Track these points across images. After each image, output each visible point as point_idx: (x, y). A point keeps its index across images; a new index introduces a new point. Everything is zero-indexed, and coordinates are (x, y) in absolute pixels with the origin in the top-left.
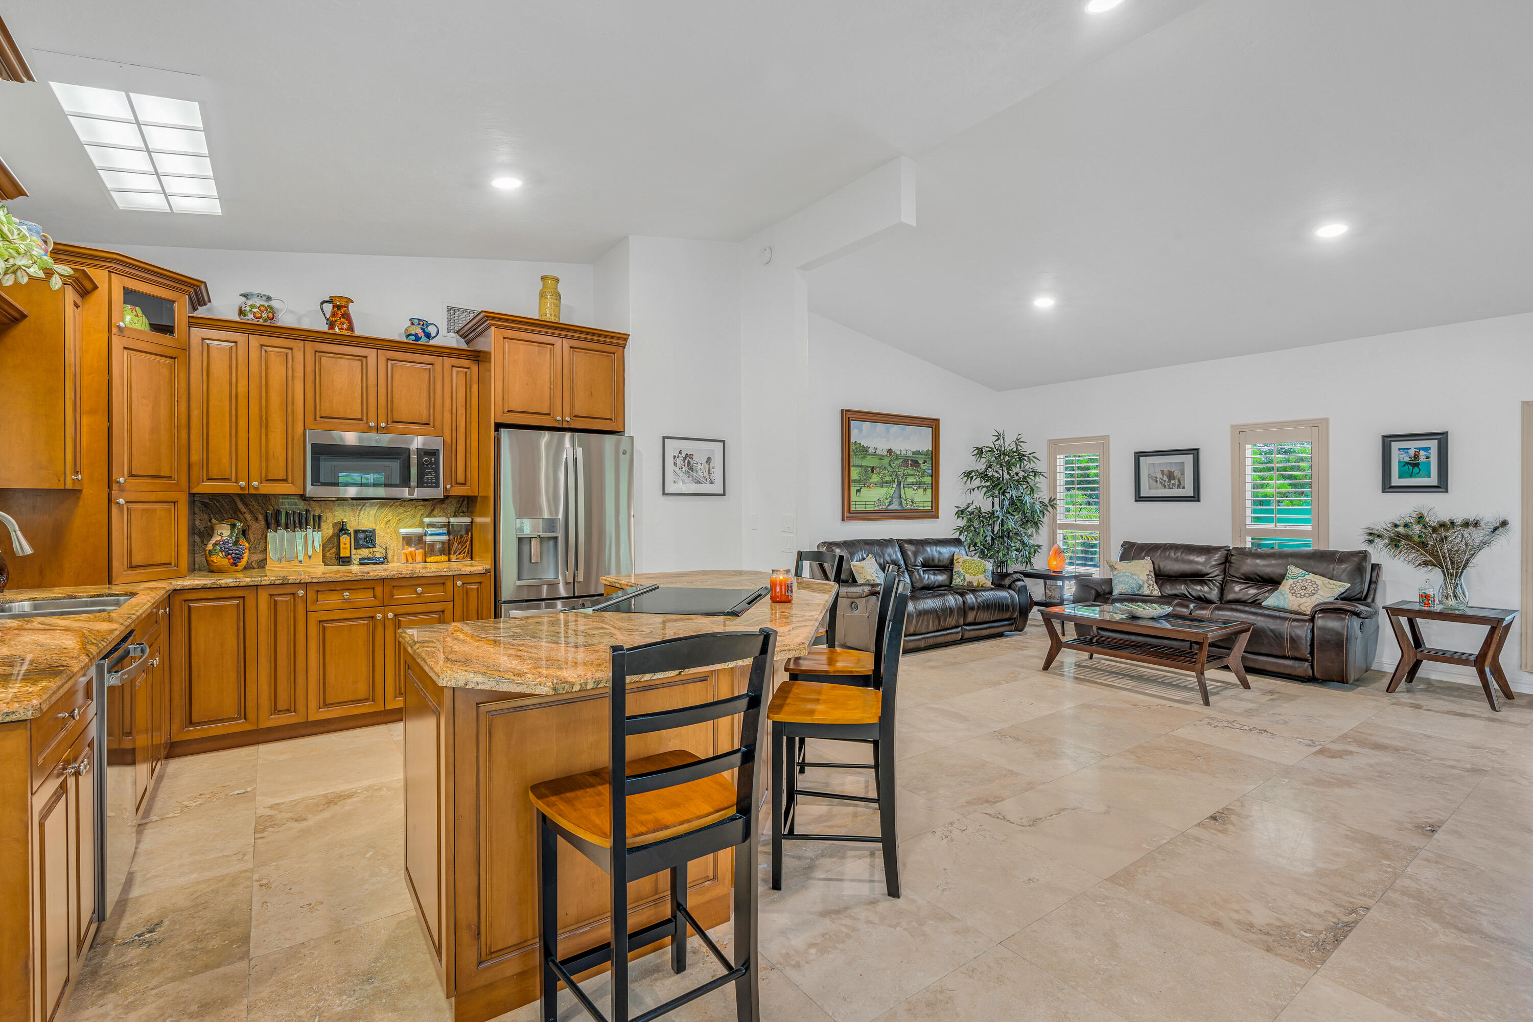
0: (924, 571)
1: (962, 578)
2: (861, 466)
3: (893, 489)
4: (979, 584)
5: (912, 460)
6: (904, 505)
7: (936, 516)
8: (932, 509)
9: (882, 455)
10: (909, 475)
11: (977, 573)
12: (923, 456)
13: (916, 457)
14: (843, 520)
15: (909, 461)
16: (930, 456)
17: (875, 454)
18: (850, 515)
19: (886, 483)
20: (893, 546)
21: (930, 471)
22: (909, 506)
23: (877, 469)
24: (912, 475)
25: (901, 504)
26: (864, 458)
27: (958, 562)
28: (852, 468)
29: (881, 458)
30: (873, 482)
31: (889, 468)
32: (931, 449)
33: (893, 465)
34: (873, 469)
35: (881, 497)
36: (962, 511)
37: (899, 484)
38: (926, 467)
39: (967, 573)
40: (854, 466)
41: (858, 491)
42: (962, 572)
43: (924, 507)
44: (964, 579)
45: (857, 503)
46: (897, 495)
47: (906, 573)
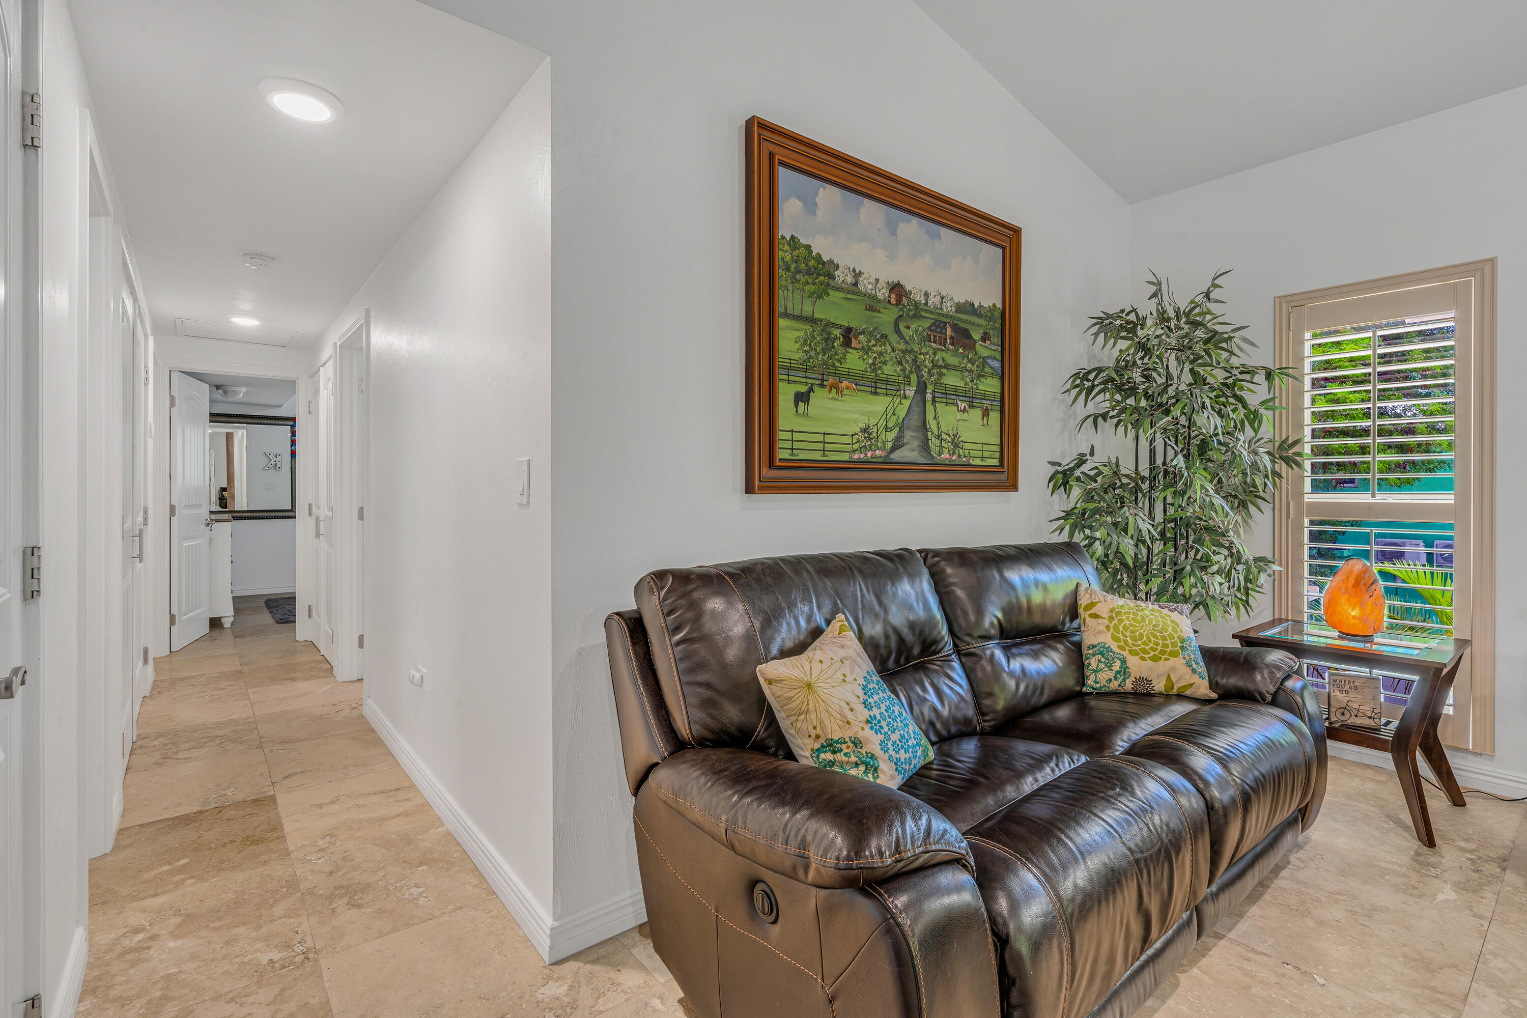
0: (1006, 649)
1: (1117, 667)
2: (812, 321)
3: (907, 403)
4: (1170, 683)
5: (955, 327)
6: (934, 450)
7: (1012, 485)
8: (1001, 465)
9: (874, 298)
10: (947, 366)
11: (1163, 652)
12: (982, 322)
13: (963, 321)
14: (749, 489)
15: (949, 329)
16: (998, 325)
17: (853, 289)
18: (774, 473)
19: (887, 382)
20: (913, 576)
21: (997, 365)
22: (946, 455)
23: (861, 338)
24: (955, 368)
25: (925, 447)
26: (820, 297)
27: (1096, 616)
28: (782, 323)
29: (872, 305)
30: (849, 375)
31: (894, 338)
32: (999, 305)
33: (907, 333)
34: (848, 334)
35: (873, 422)
36: (1064, 473)
37: (922, 389)
38: (987, 350)
39: (1133, 653)
40: (786, 315)
41: (802, 398)
42: (1116, 650)
43: (983, 458)
44: (1124, 672)
45: (797, 436)
46: (915, 421)
47: (956, 664)
